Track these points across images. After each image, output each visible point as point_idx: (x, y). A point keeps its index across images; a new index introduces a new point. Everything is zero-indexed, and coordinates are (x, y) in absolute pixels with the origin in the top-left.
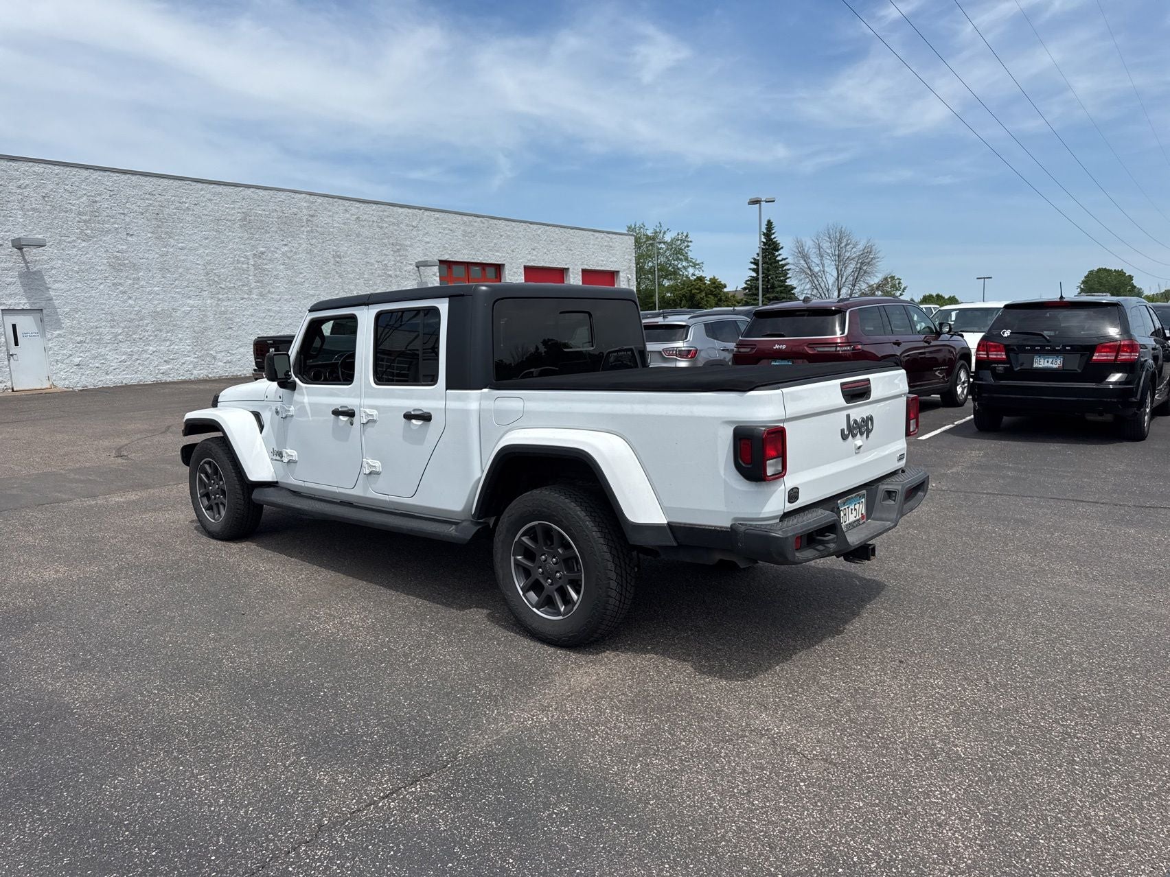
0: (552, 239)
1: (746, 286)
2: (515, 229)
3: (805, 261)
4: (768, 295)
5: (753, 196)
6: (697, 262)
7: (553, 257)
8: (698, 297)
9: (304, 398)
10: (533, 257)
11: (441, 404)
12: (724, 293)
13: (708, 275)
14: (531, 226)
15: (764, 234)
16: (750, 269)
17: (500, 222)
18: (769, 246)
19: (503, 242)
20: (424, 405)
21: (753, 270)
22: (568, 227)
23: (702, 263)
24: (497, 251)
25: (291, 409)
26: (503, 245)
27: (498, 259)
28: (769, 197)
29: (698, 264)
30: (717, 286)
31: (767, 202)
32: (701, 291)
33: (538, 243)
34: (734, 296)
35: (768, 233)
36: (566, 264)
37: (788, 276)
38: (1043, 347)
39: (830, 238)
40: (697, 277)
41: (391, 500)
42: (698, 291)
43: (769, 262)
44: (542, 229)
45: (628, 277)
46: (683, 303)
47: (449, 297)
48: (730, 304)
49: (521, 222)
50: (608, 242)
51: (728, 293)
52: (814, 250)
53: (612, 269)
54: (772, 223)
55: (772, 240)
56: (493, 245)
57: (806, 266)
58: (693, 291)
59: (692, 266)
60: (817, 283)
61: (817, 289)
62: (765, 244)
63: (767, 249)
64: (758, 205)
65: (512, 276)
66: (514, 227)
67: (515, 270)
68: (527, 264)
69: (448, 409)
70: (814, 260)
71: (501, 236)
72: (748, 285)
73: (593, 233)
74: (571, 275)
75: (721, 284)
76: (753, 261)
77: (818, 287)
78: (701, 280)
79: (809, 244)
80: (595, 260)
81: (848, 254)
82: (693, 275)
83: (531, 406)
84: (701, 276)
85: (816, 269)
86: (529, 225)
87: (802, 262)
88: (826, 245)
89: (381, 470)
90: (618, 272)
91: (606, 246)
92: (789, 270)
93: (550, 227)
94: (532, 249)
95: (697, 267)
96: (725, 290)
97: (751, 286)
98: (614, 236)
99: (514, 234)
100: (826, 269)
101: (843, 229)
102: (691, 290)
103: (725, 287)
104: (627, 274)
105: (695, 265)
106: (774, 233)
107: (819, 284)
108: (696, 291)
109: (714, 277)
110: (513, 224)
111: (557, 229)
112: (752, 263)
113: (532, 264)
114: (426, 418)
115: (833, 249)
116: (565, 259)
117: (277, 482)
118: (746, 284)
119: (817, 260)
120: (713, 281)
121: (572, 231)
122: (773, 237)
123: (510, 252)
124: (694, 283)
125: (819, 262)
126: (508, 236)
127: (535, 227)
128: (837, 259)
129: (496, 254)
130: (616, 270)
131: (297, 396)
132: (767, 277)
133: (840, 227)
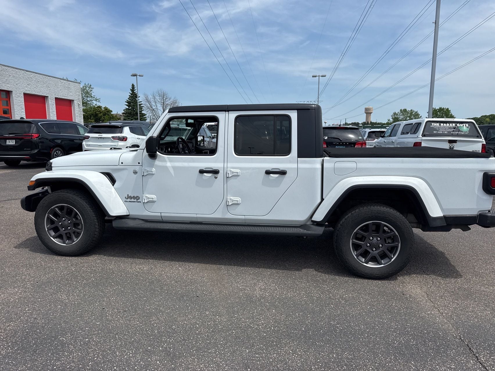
0: (39, 81)
1: (124, 112)
2: (18, 73)
3: (149, 103)
4: (135, 117)
5: (134, 73)
6: (97, 98)
7: (39, 90)
8: (100, 115)
9: (167, 164)
10: (29, 89)
11: (295, 166)
12: (111, 114)
13: (103, 105)
14: (27, 72)
15: (131, 90)
16: (126, 105)
17: (9, 68)
18: (134, 95)
19: (11, 79)
20: (281, 166)
21: (127, 105)
22: (47, 76)
23: (100, 99)
24: (8, 84)
25: (153, 170)
26: (11, 81)
27: (8, 88)
28: (141, 74)
29: (98, 99)
30: (107, 112)
31: (139, 76)
32: (101, 113)
33: (31, 82)
34: (116, 116)
35: (133, 90)
36: (47, 94)
37: (143, 109)
38: (339, 143)
39: (159, 95)
40: (98, 106)
41: (246, 218)
42: (99, 113)
43: (134, 102)
44: (33, 75)
45: (78, 103)
46: (92, 117)
47: (297, 110)
48: (115, 119)
49: (21, 70)
50: (68, 85)
51: (113, 114)
52: (152, 99)
53: (70, 99)
54: (134, 85)
55: (135, 93)
56: (5, 80)
57: (150, 106)
58: (97, 113)
59: (95, 100)
60: (155, 113)
61: (155, 116)
62: (131, 94)
63: (133, 97)
64: (136, 77)
65: (17, 98)
66: (17, 72)
67: (19, 95)
68: (25, 92)
69: (300, 168)
70: (153, 104)
71: (10, 76)
72: (125, 112)
73: (60, 80)
74: (50, 100)
75: (110, 110)
76: (126, 101)
77: (155, 115)
78: (100, 108)
79: (150, 97)
80: (62, 94)
81: (167, 103)
82: (96, 105)
83: (360, 165)
84: (100, 106)
85: (154, 108)
86: (26, 72)
87: (148, 104)
88: (157, 98)
89: (241, 202)
90: (73, 100)
91: (67, 87)
92: (143, 107)
93: (37, 74)
94: (28, 85)
95: (98, 100)
96: (112, 113)
97: (127, 112)
98: (71, 83)
99: (17, 76)
100: (158, 108)
101: (164, 92)
102: (96, 112)
103: (112, 112)
104: (78, 102)
105: (96, 100)
106: (135, 90)
107: (156, 114)
108: (98, 112)
109: (106, 107)
110: (17, 70)
111: (41, 76)
112: (126, 102)
113: (28, 92)
114: (283, 173)
115: (161, 100)
116: (46, 92)
117: (128, 215)
118: (124, 111)
119: (154, 104)
120: (106, 109)
121: (49, 77)
122: (135, 91)
123: (15, 85)
124: (96, 109)
125: (155, 105)
126: (14, 76)
127: (29, 73)
128: (163, 104)
129: (7, 85)
130: (72, 99)
131: (157, 162)
132: (134, 109)
133: (162, 92)
